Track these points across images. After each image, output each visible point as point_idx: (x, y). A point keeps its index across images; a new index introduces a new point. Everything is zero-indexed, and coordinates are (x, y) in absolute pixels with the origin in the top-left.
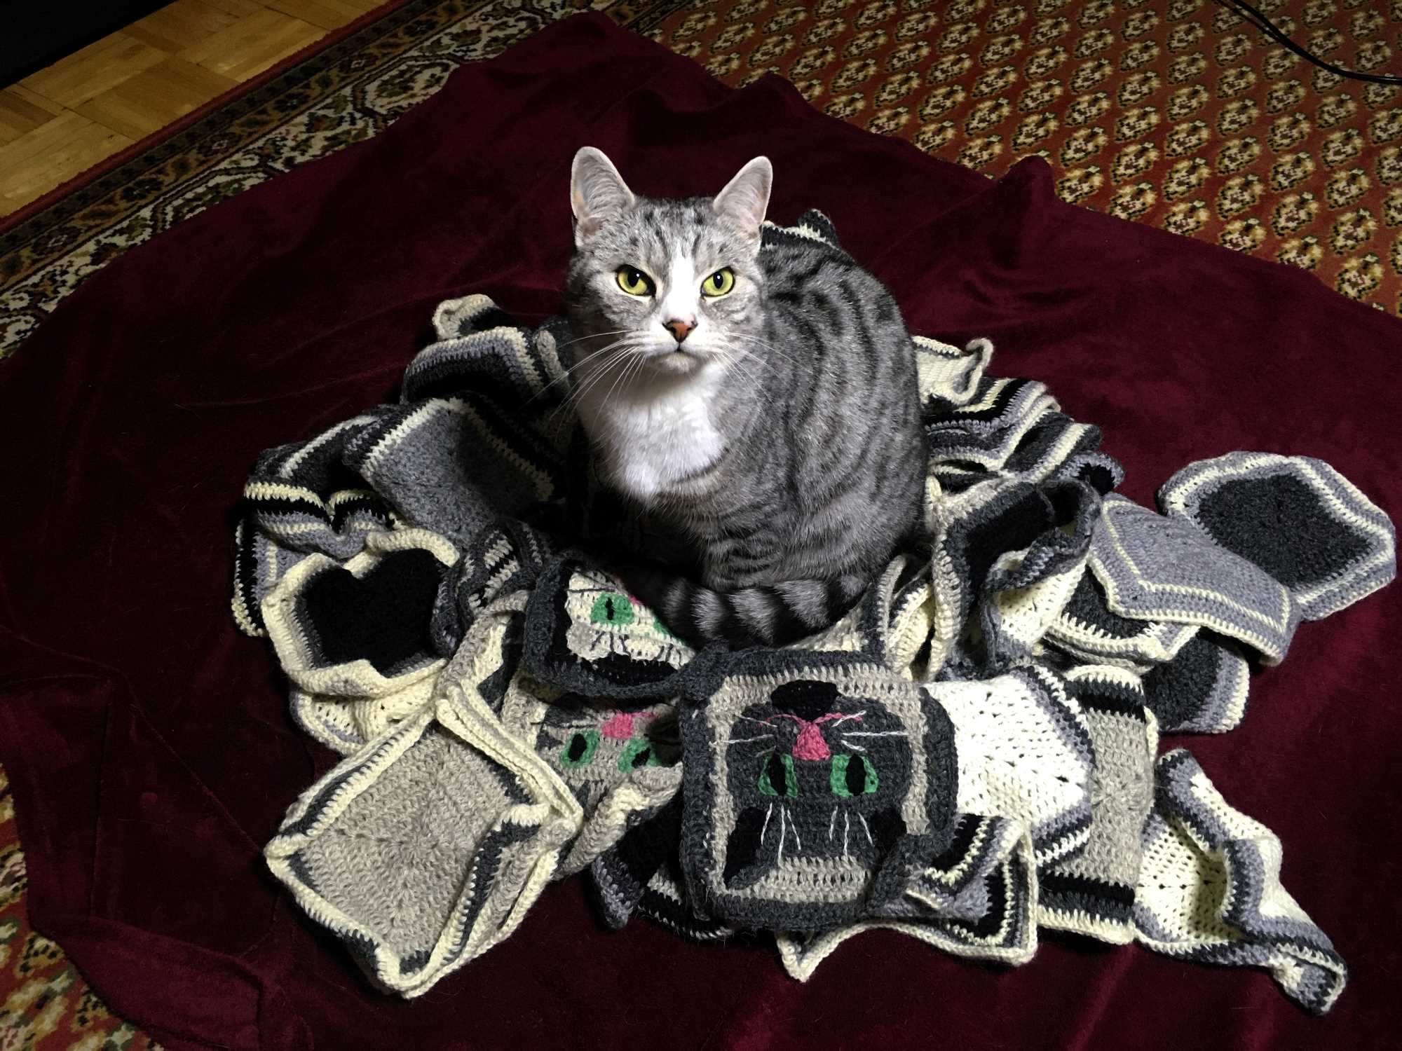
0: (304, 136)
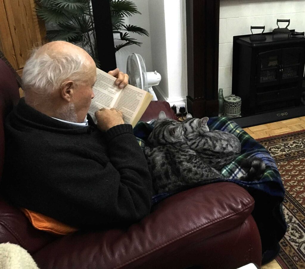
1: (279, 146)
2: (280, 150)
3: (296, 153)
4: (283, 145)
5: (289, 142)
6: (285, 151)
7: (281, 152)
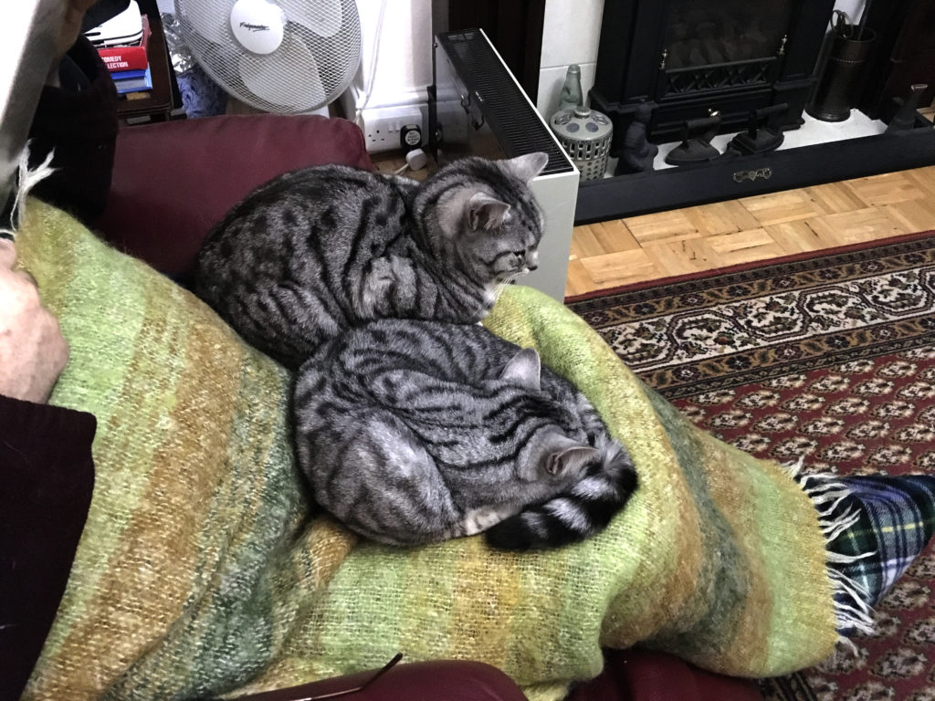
0: (764, 311)
1: (713, 317)
2: (714, 335)
3: (771, 354)
4: (731, 314)
5: (753, 301)
6: (731, 343)
7: (718, 346)
